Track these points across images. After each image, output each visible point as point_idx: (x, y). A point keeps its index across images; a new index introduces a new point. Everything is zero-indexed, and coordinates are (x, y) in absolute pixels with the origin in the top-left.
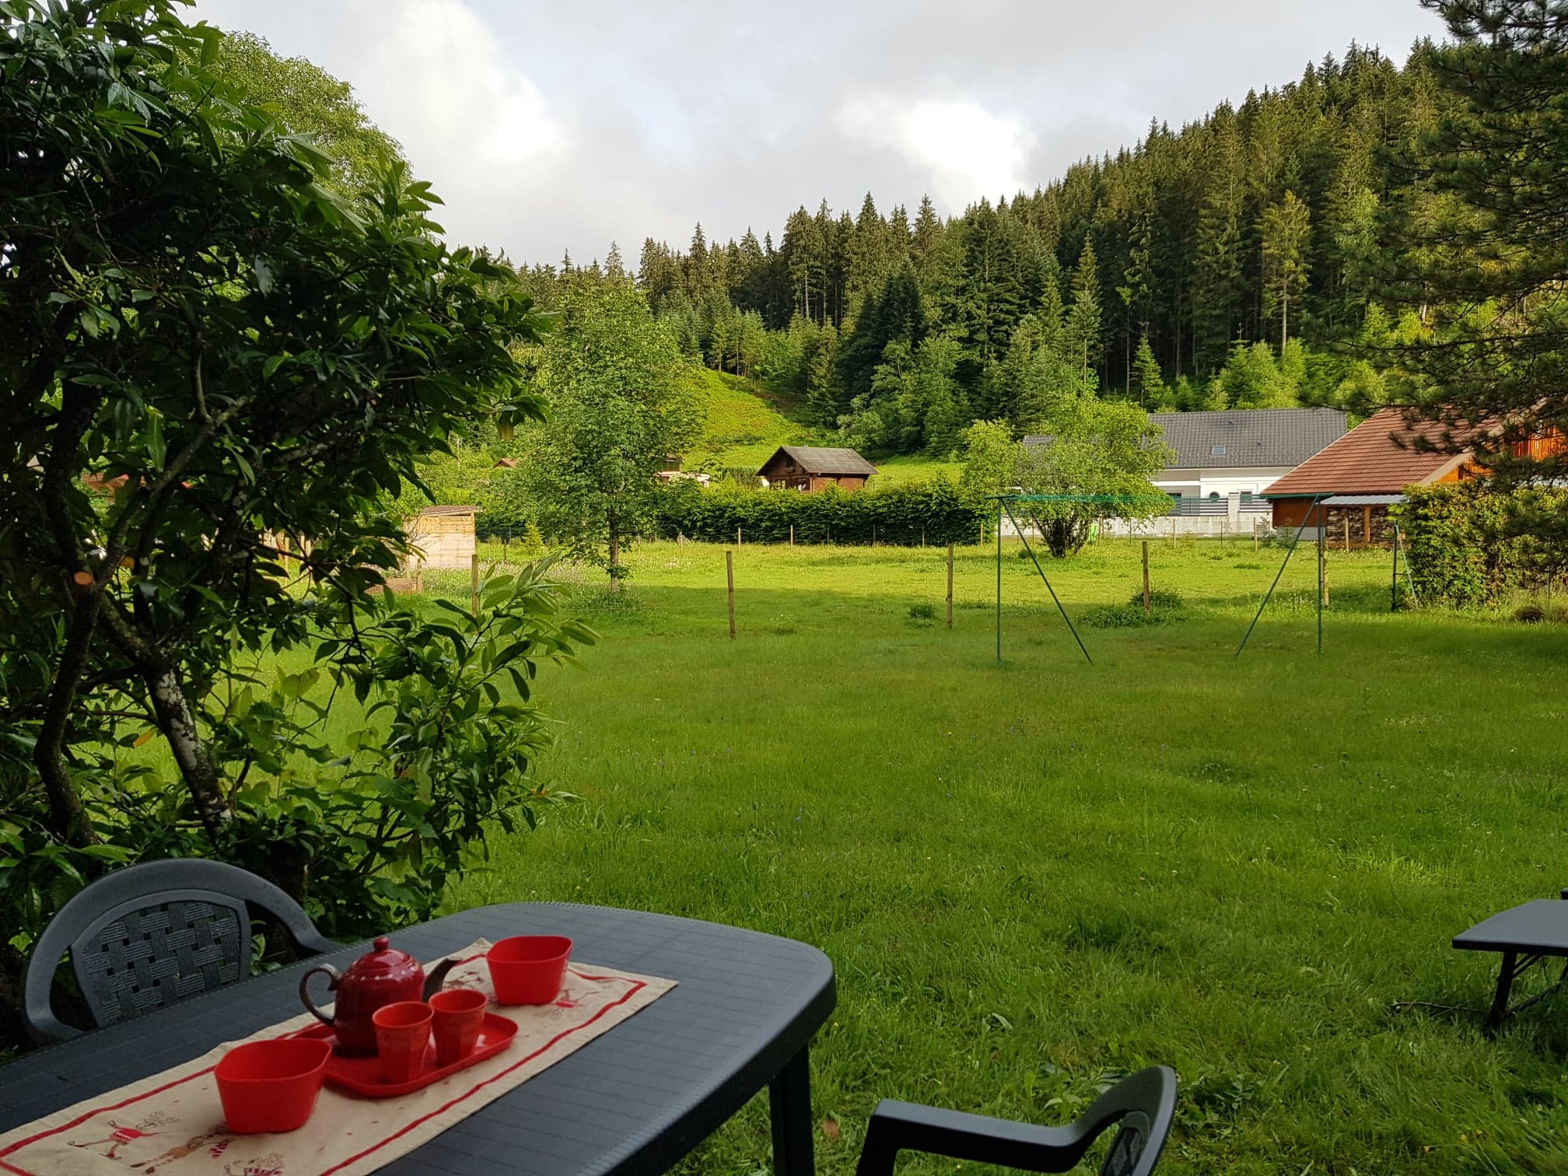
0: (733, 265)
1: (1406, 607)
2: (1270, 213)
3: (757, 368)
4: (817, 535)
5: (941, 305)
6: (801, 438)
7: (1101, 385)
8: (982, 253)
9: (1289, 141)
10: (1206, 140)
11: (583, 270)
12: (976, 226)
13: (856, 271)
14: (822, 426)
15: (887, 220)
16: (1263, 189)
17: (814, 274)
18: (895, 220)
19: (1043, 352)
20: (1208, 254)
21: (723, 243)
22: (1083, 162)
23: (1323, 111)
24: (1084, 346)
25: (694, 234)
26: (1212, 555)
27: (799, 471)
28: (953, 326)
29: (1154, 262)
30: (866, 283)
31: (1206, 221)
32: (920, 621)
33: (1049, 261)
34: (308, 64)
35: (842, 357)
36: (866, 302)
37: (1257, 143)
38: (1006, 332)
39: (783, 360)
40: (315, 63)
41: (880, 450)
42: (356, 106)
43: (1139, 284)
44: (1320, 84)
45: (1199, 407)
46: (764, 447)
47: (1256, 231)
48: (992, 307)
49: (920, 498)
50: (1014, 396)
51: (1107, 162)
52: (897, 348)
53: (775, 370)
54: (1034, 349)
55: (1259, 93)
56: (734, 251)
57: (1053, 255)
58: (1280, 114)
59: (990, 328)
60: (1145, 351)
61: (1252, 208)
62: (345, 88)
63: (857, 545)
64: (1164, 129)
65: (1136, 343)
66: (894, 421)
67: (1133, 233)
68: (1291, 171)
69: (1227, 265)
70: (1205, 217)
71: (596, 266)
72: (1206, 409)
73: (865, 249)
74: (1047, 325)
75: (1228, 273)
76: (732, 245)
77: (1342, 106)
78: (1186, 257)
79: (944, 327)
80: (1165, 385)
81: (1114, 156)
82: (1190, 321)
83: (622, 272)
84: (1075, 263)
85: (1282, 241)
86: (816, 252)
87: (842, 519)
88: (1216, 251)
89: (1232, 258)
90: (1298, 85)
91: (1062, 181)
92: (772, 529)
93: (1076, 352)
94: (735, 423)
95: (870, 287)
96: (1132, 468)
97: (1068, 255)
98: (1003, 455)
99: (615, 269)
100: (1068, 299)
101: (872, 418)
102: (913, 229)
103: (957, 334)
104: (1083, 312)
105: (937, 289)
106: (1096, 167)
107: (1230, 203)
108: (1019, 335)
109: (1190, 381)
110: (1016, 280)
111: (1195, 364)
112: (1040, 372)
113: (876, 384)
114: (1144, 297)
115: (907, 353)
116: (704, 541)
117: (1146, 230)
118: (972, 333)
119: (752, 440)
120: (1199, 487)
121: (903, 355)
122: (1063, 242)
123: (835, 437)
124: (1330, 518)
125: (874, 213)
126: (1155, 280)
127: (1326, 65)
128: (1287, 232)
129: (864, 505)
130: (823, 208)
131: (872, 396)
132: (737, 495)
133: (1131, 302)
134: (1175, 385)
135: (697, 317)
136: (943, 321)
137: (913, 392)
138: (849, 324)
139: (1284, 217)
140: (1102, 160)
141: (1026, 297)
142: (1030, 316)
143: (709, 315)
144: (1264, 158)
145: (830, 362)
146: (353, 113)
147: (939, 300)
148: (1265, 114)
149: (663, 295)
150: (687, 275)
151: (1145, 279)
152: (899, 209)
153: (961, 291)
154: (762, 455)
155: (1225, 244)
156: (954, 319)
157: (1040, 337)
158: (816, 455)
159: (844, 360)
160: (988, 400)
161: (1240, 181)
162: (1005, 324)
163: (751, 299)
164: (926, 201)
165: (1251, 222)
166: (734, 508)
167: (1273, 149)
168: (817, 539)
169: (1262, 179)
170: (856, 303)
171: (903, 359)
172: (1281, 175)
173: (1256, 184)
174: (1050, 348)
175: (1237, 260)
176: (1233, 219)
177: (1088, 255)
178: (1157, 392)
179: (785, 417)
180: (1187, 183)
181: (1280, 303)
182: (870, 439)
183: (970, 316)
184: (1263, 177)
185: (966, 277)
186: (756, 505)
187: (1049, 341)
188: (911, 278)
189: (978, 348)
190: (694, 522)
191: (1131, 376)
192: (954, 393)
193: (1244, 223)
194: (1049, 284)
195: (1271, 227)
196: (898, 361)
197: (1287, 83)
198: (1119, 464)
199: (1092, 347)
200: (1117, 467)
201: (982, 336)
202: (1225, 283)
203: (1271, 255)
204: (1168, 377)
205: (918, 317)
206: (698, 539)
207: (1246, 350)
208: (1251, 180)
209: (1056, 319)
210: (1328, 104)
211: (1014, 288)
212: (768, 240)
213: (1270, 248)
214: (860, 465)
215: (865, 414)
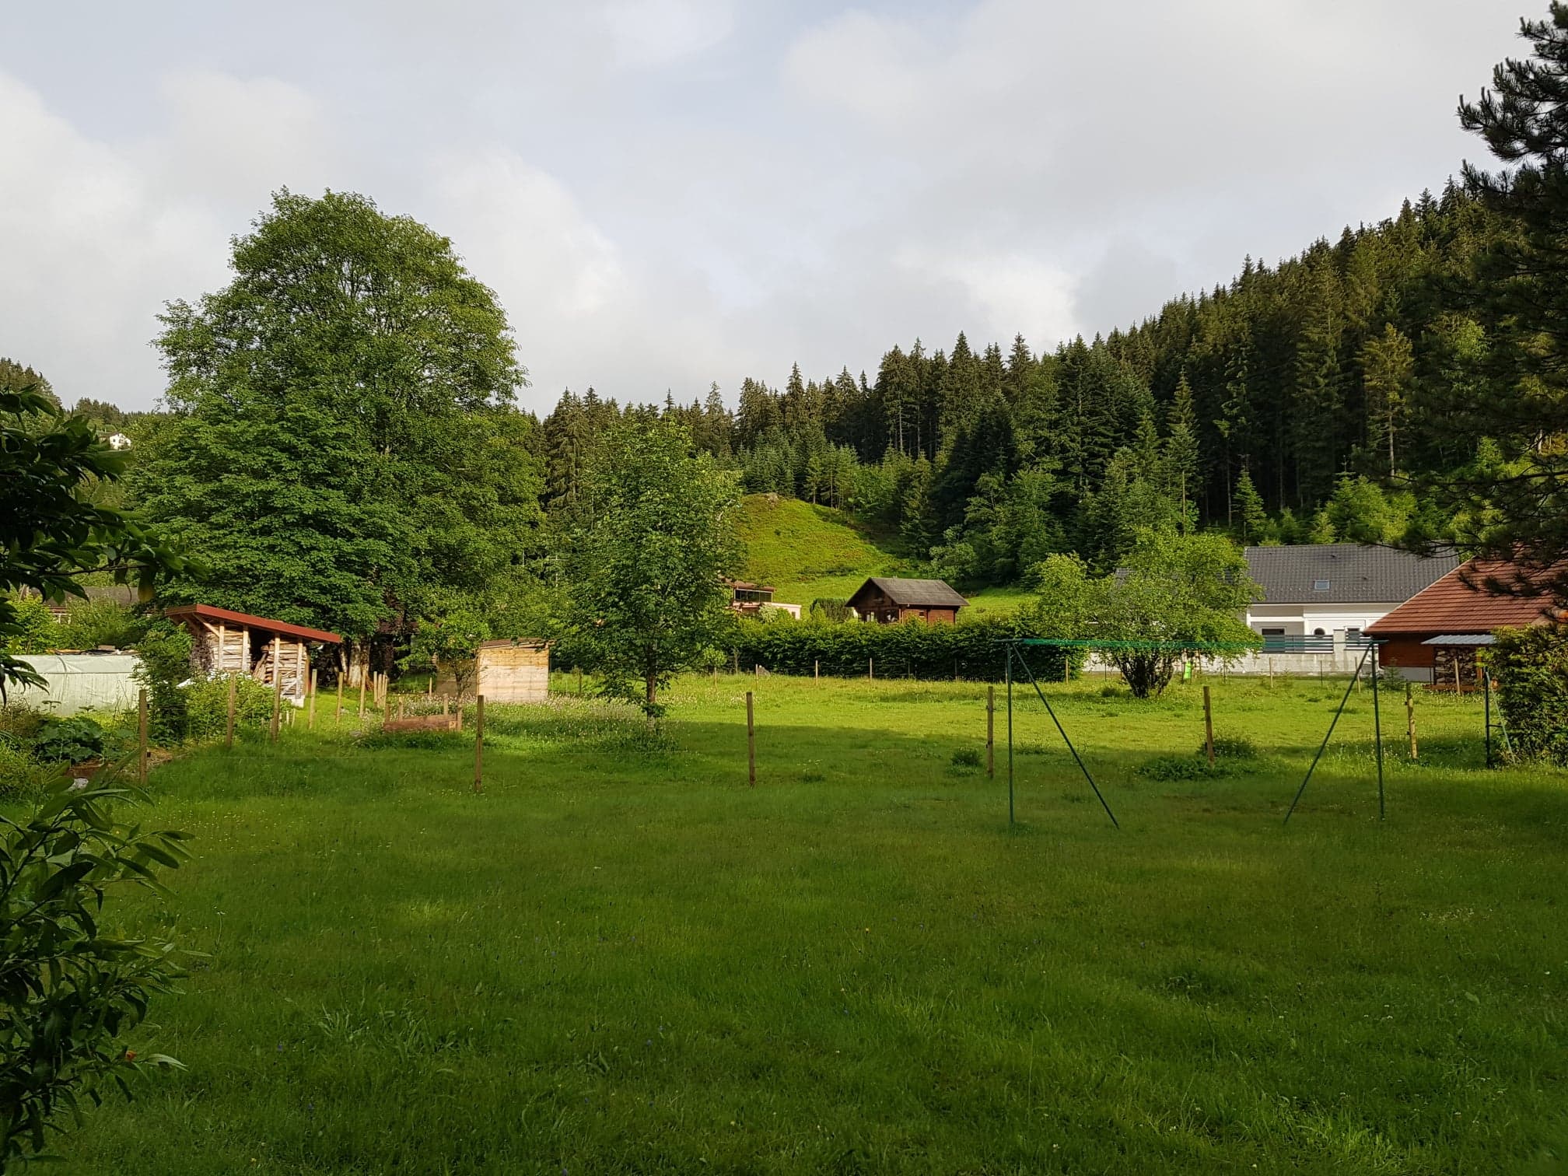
0: (829, 402)
1: (1502, 762)
2: (1371, 346)
3: (850, 500)
4: (898, 669)
5: (1034, 438)
6: (894, 569)
7: (1201, 516)
8: (1075, 387)
9: (1388, 275)
10: (1302, 275)
11: (684, 408)
12: (1068, 362)
13: (950, 406)
14: (915, 557)
15: (981, 357)
16: (1362, 323)
17: (907, 410)
18: (988, 358)
19: (1139, 484)
20: (1308, 387)
21: (820, 382)
22: (1178, 300)
23: (1422, 246)
24: (1182, 478)
25: (791, 373)
26: (1310, 696)
27: (888, 603)
28: (1047, 458)
29: (1252, 396)
30: (959, 417)
31: (1304, 354)
32: (962, 769)
33: (1144, 395)
34: (412, 222)
35: (935, 489)
36: (959, 436)
37: (1354, 278)
38: (1101, 464)
39: (876, 493)
40: (418, 221)
41: (971, 583)
42: (456, 259)
43: (1237, 417)
44: (1417, 220)
45: (1305, 540)
46: (856, 578)
47: (1358, 364)
48: (1086, 440)
49: (1002, 632)
50: (1110, 527)
51: (1203, 299)
52: (990, 480)
53: (869, 503)
54: (1131, 481)
55: (1355, 229)
56: (830, 388)
57: (1147, 389)
58: (1376, 249)
59: (1084, 460)
60: (1246, 483)
61: (1352, 341)
62: (445, 243)
63: (936, 680)
64: (1260, 266)
65: (1236, 474)
66: (987, 553)
67: (1229, 367)
68: (1390, 304)
69: (1328, 397)
70: (1303, 350)
71: (697, 405)
72: (1312, 542)
73: (959, 386)
74: (1143, 458)
75: (1329, 406)
76: (828, 383)
77: (1441, 240)
78: (1285, 390)
79: (1037, 459)
80: (1268, 518)
81: (1210, 293)
82: (1291, 454)
83: (721, 410)
84: (1170, 397)
85: (1384, 373)
86: (909, 389)
87: (923, 653)
88: (1316, 384)
89: (1334, 391)
90: (1395, 220)
91: (1158, 318)
92: (852, 662)
93: (1173, 484)
94: (829, 554)
95: (963, 421)
96: (1216, 604)
97: (1163, 387)
98: (1078, 589)
99: (715, 407)
100: (1164, 432)
101: (965, 550)
102: (1007, 366)
103: (1051, 467)
104: (1180, 444)
105: (1030, 423)
106: (1192, 303)
107: (1329, 337)
108: (1114, 467)
109: (1294, 514)
110: (1110, 413)
111: (1299, 495)
112: (1136, 504)
113: (969, 516)
114: (1243, 429)
115: (1000, 485)
116: (783, 673)
117: (1243, 364)
118: (1067, 465)
119: (844, 571)
120: (1302, 623)
121: (996, 487)
122: (1157, 376)
123: (927, 568)
124: (1438, 659)
125: (967, 351)
126: (1254, 412)
127: (1423, 201)
128: (1389, 365)
129: (945, 638)
130: (917, 347)
131: (965, 528)
132: (818, 627)
133: (1230, 435)
134: (1279, 517)
135: (792, 451)
136: (1037, 454)
137: (1006, 524)
138: (942, 457)
139: (1385, 349)
140: (1197, 297)
141: (1121, 431)
142: (1125, 448)
143: (803, 450)
144: (1362, 292)
145: (923, 495)
146: (452, 265)
147: (1032, 433)
148: (1361, 250)
149: (760, 432)
150: (784, 412)
151: (1242, 412)
152: (993, 347)
153: (1053, 425)
154: (851, 586)
155: (1325, 377)
156: (1047, 452)
157: (1136, 470)
158: (908, 587)
159: (936, 492)
160: (1084, 531)
161: (1338, 315)
162: (1100, 456)
163: (846, 434)
164: (1019, 339)
165: (1351, 354)
166: (815, 641)
167: (1371, 283)
168: (896, 672)
169: (1361, 313)
170: (950, 437)
171: (996, 491)
172: (1380, 308)
173: (1354, 317)
174: (1147, 480)
175: (1338, 392)
176: (1332, 352)
177: (1184, 388)
178: (1261, 525)
179: (879, 549)
180: (1284, 318)
181: (1387, 434)
182: (963, 571)
183: (1064, 449)
184: (1361, 311)
185: (1059, 411)
186: (836, 637)
187: (1145, 473)
188: (1003, 413)
189: (1073, 481)
190: (774, 655)
191: (1233, 508)
192: (1048, 524)
193: (1344, 357)
194: (1144, 417)
195: (1373, 359)
196: (992, 493)
197: (1382, 220)
198: (1203, 600)
199: (1190, 480)
200: (1200, 604)
201: (1076, 469)
202: (1327, 415)
203: (1374, 387)
204: (1272, 510)
205: (1011, 451)
206: (777, 672)
207: (1352, 482)
208: (1349, 314)
209: (1152, 452)
210: (1426, 238)
211: (1108, 421)
212: (863, 379)
213: (1372, 381)
214: (950, 597)
215: (957, 545)
